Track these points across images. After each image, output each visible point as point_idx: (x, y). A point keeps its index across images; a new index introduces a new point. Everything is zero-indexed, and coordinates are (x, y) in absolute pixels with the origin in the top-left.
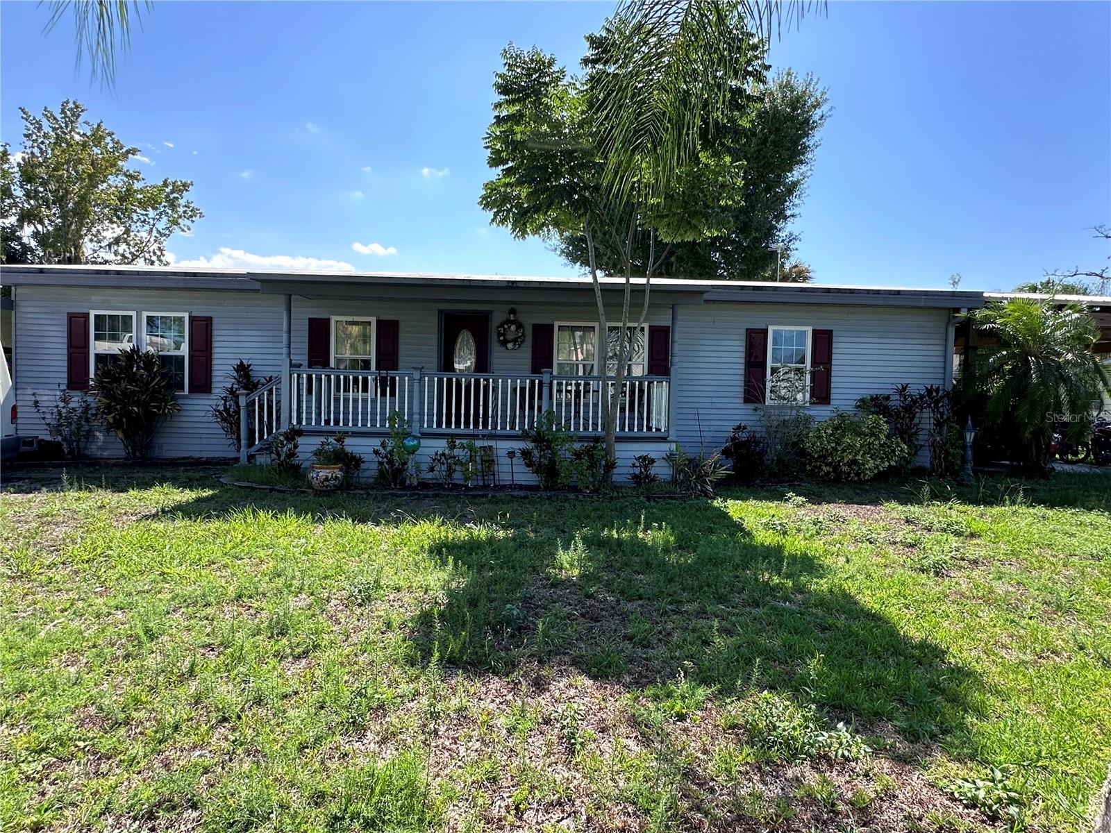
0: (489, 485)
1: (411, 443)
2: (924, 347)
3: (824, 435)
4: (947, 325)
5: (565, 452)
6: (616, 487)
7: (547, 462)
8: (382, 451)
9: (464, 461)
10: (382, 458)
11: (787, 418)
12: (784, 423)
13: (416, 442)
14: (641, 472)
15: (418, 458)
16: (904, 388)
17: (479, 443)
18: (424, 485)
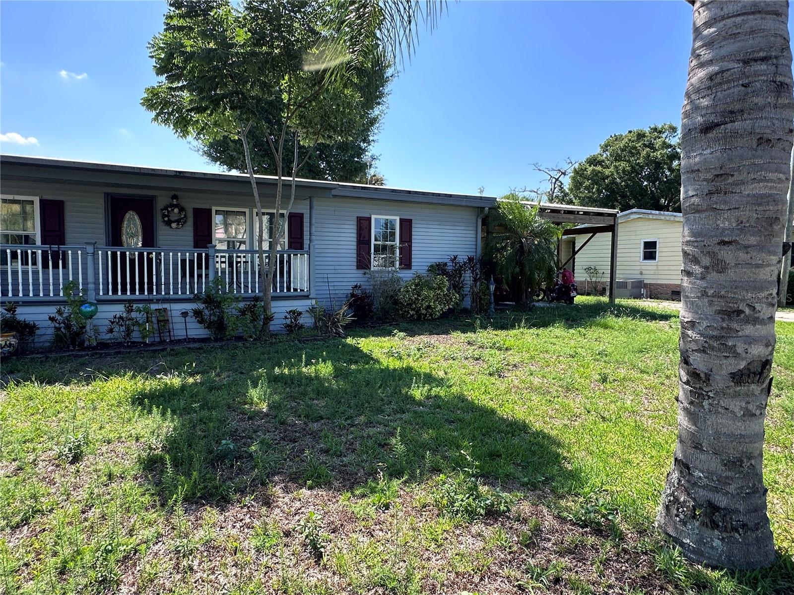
0: (165, 341)
1: (89, 309)
2: (464, 232)
3: (410, 290)
4: (477, 218)
5: (231, 310)
6: (274, 335)
7: (216, 319)
8: (58, 317)
9: (141, 322)
10: (59, 323)
11: (385, 279)
12: (385, 283)
13: (93, 308)
14: (292, 322)
15: (96, 322)
16: (455, 258)
17: (154, 307)
18: (103, 345)
